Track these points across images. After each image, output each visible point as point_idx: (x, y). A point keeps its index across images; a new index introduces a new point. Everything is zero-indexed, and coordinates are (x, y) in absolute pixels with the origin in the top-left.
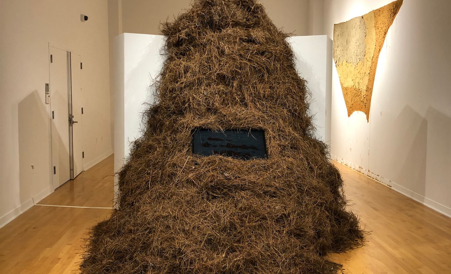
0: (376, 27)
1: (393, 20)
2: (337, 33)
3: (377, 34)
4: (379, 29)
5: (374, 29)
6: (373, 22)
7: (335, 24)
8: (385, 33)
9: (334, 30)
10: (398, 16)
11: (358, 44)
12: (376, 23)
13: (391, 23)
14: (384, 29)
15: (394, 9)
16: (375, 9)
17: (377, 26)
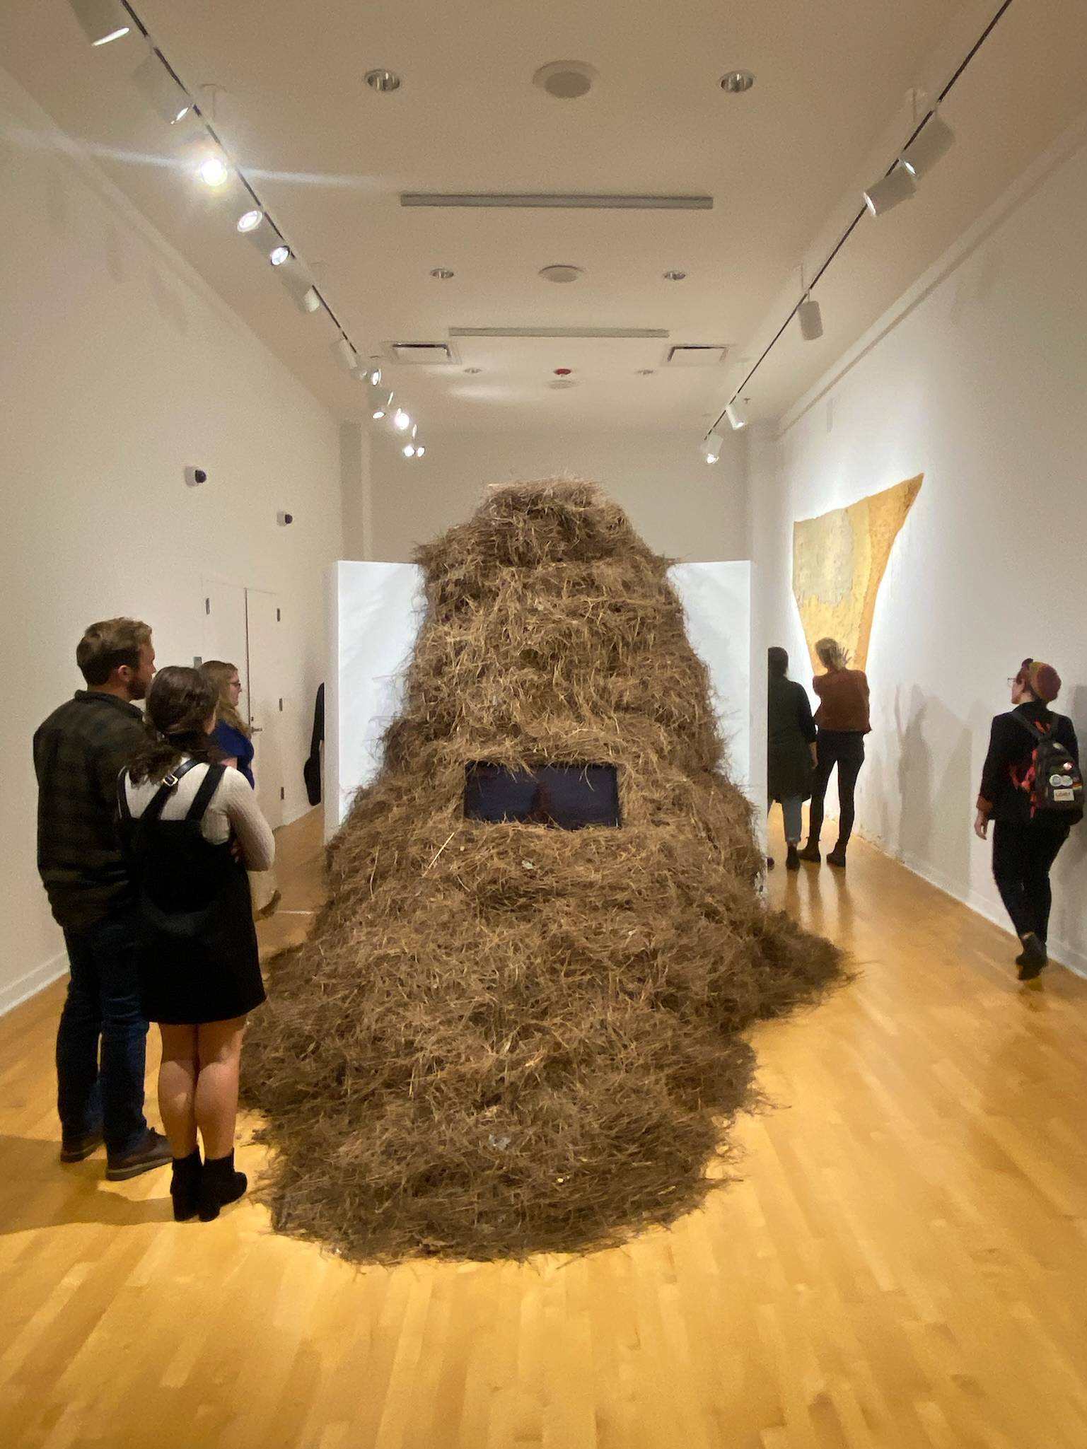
0: (873, 533)
1: (904, 518)
2: (801, 540)
3: (873, 546)
4: (879, 536)
5: (868, 536)
6: (867, 522)
7: (795, 523)
8: (890, 546)
9: (794, 535)
10: (913, 510)
11: (838, 564)
12: (872, 523)
13: (900, 523)
14: (887, 536)
15: (905, 496)
16: (869, 495)
17: (874, 529)
